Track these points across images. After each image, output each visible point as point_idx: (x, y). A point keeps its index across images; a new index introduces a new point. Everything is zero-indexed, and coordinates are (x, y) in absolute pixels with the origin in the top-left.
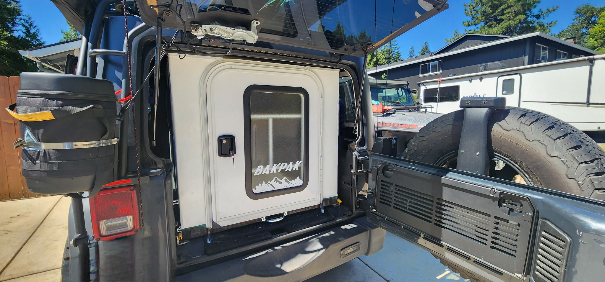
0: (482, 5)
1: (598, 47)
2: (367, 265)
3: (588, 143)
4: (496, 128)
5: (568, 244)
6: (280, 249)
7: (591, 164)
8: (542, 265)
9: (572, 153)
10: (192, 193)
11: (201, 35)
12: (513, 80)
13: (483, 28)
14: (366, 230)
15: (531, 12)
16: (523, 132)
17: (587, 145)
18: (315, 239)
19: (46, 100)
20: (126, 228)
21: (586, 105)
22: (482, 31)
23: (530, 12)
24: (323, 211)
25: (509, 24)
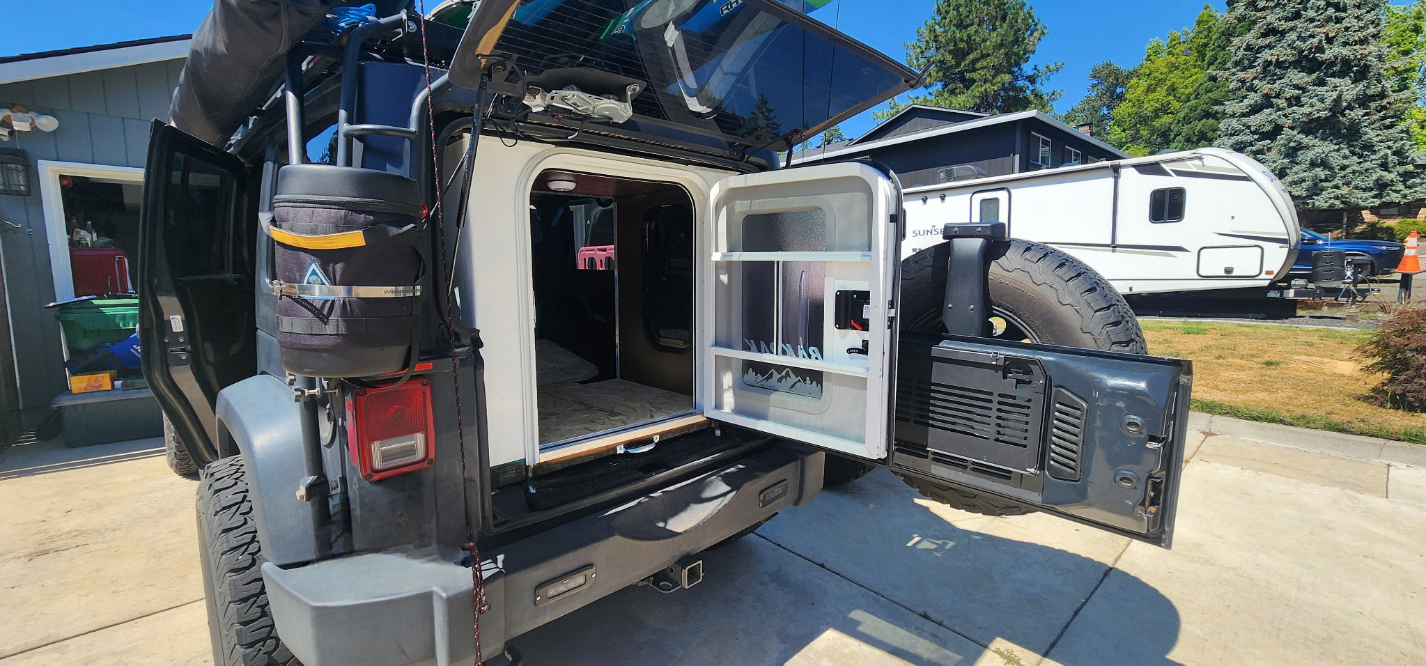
0: (938, 49)
1: (1127, 143)
2: (779, 545)
3: (1103, 286)
4: (994, 268)
5: (1085, 412)
6: (660, 496)
7: (1108, 311)
8: (1058, 449)
9: (1085, 298)
10: (502, 398)
11: (538, 106)
12: (996, 200)
13: (941, 94)
14: (796, 459)
15: (1021, 70)
16: (1028, 273)
17: (1103, 288)
18: (715, 477)
19: (348, 213)
20: (412, 457)
21: (1111, 248)
22: (939, 101)
23: (1019, 68)
24: (718, 433)
25: (986, 90)
